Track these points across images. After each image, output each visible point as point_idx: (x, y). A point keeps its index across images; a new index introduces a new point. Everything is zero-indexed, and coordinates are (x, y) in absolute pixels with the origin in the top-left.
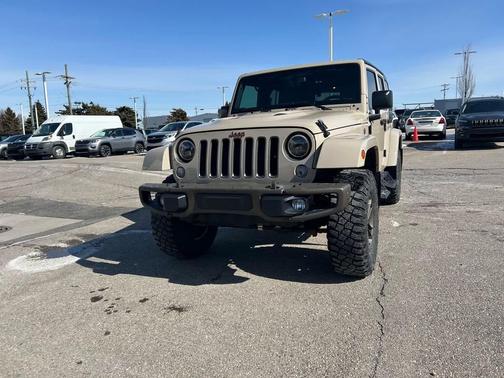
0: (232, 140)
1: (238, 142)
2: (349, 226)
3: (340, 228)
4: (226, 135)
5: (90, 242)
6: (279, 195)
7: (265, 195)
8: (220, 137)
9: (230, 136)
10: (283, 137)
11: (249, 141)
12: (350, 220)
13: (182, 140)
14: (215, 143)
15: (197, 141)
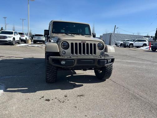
0: (82, 43)
1: (84, 44)
7: (99, 60)
8: (78, 42)
9: (81, 42)
15: (70, 43)
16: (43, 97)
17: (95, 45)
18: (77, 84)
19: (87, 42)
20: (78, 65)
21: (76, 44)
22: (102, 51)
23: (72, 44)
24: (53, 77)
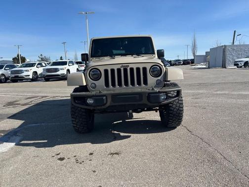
0: (122, 69)
1: (125, 70)
2: (178, 105)
3: (174, 106)
4: (119, 66)
5: (8, 134)
6: (156, 93)
7: (149, 93)
8: (116, 68)
9: (121, 67)
10: (148, 67)
11: (132, 69)
12: (178, 103)
15: (102, 69)
16: (58, 155)
17: (145, 69)
18: (122, 134)
19: (131, 66)
20: (113, 104)
21: (113, 71)
22: (159, 78)
23: (106, 71)
24: (82, 123)
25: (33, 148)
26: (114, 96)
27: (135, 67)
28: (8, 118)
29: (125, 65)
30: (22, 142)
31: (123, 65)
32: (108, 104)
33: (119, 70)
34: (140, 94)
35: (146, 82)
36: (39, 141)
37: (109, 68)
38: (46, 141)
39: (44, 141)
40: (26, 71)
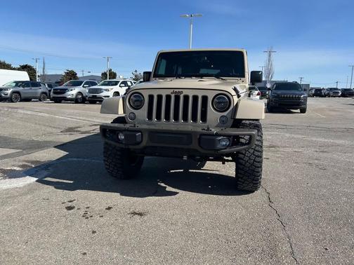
0: (173, 96)
1: (177, 98)
2: (253, 157)
3: (246, 159)
4: (169, 92)
5: (39, 166)
6: (213, 135)
7: (202, 135)
8: (164, 93)
9: (172, 93)
10: (211, 96)
11: (186, 97)
12: (253, 153)
13: (133, 94)
14: (160, 97)
15: (146, 95)
16: (71, 201)
17: (205, 98)
19: (185, 92)
22: (225, 114)
23: (151, 97)
25: (52, 188)
26: (153, 134)
27: (191, 94)
28: (55, 147)
29: (177, 90)
30: (46, 179)
31: (175, 90)
32: (144, 143)
33: (168, 97)
34: (189, 135)
35: (204, 118)
36: (65, 181)
37: (155, 94)
38: (72, 182)
39: (69, 182)
40: (107, 90)
